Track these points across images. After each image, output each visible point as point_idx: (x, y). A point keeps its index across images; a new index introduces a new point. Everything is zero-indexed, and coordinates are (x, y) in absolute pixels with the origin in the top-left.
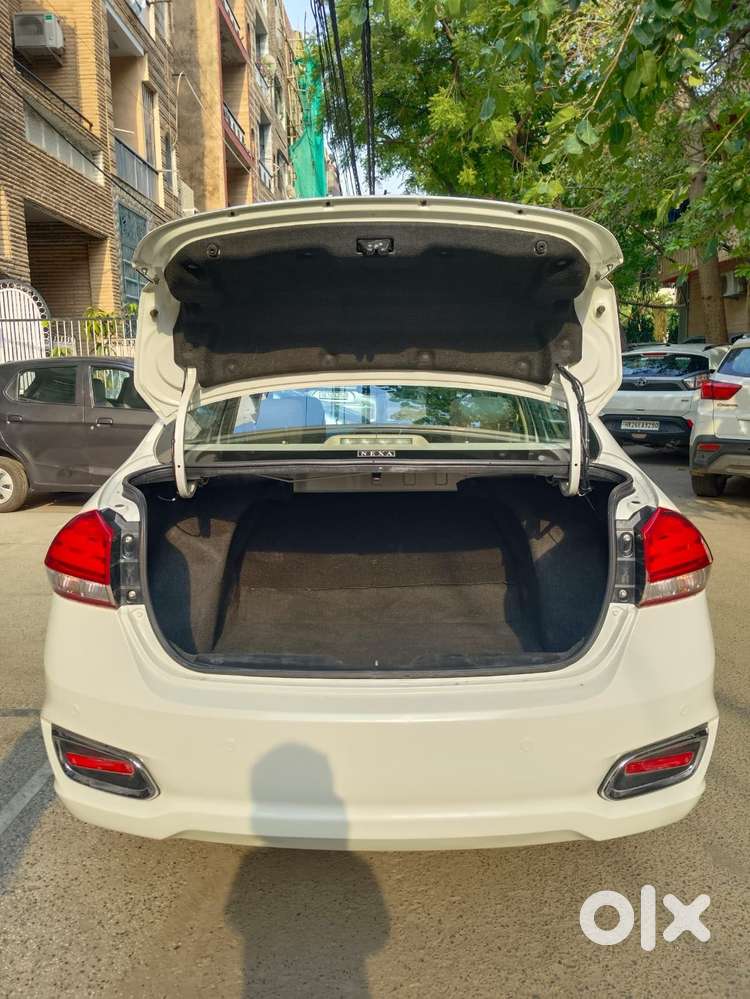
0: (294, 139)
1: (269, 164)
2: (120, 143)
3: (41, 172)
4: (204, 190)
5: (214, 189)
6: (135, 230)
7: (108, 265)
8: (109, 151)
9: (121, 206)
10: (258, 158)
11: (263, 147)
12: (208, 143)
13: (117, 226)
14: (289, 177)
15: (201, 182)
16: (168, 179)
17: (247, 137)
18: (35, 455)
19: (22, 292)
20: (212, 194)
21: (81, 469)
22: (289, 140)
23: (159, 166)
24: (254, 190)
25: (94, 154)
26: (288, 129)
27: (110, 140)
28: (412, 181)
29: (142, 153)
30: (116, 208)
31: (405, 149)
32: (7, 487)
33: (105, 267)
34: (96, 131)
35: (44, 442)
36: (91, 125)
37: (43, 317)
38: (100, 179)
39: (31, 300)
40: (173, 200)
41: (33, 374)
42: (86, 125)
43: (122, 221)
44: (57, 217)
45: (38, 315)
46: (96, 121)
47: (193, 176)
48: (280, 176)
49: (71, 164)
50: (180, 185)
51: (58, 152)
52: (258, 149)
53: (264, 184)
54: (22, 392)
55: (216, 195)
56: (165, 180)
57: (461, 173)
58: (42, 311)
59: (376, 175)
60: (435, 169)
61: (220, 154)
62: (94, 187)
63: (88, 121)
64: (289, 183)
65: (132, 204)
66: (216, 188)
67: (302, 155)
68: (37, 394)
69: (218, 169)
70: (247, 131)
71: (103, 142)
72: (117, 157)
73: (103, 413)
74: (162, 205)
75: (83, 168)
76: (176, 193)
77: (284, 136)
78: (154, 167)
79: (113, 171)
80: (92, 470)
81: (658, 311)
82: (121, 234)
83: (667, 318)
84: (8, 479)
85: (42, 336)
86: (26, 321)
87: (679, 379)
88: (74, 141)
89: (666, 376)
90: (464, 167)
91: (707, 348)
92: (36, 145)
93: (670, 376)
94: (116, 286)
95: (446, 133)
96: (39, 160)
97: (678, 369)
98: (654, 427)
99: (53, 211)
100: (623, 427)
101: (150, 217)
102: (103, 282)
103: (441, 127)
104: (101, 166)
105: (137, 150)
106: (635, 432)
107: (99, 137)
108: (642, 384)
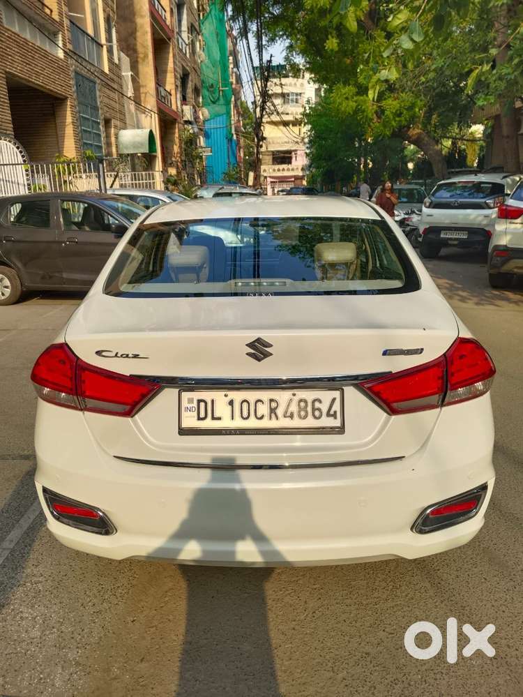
0: (203, 14)
1: (185, 35)
2: (74, 24)
3: (16, 50)
4: (137, 57)
5: (145, 56)
6: (87, 90)
7: (69, 119)
8: (66, 32)
9: (77, 73)
10: (176, 30)
11: (180, 21)
12: (139, 21)
13: (74, 89)
14: (200, 45)
15: (135, 51)
16: (110, 51)
17: (168, 15)
18: (25, 265)
19: (8, 143)
20: (144, 60)
21: (57, 274)
22: (199, 15)
23: (103, 41)
24: (174, 56)
25: (55, 34)
26: (198, 7)
27: (66, 22)
28: (291, 48)
29: (90, 31)
30: (73, 75)
31: (285, 24)
32: (6, 287)
33: (67, 121)
34: (56, 16)
35: (30, 256)
36: (51, 11)
37: (25, 161)
38: (61, 54)
39: (15, 149)
40: (115, 67)
41: (20, 205)
42: (48, 11)
43: (78, 85)
44: (31, 84)
45: (20, 160)
46: (55, 7)
47: (129, 46)
48: (193, 44)
49: (38, 43)
50: (119, 55)
51: (28, 34)
52: (176, 24)
53: (181, 50)
54: (12, 219)
55: (146, 61)
56: (108, 51)
57: (327, 41)
58: (23, 156)
59: (264, 43)
60: (308, 37)
61: (148, 29)
62: (55, 60)
63: (50, 9)
64: (200, 48)
65: (84, 72)
66: (146, 56)
67: (208, 28)
68: (24, 219)
69: (147, 40)
70: (168, 9)
71: (61, 24)
72: (72, 36)
73: (70, 234)
74: (106, 70)
75: (47, 47)
76: (116, 61)
77: (195, 12)
78: (99, 41)
79: (69, 46)
81: (470, 143)
82: (78, 94)
83: (477, 148)
84: (7, 282)
85: (24, 175)
86: (13, 165)
87: (483, 200)
88: (40, 25)
89: (473, 198)
90: (330, 37)
91: (505, 177)
92: (11, 29)
93: (476, 198)
94: (76, 135)
95: (316, 11)
96: (15, 41)
97: (483, 193)
98: (464, 236)
99: (26, 80)
100: (442, 236)
101: (98, 81)
102: (66, 132)
103: (312, 6)
104: (60, 43)
105: (86, 29)
106: (451, 239)
107: (58, 20)
108: (456, 204)
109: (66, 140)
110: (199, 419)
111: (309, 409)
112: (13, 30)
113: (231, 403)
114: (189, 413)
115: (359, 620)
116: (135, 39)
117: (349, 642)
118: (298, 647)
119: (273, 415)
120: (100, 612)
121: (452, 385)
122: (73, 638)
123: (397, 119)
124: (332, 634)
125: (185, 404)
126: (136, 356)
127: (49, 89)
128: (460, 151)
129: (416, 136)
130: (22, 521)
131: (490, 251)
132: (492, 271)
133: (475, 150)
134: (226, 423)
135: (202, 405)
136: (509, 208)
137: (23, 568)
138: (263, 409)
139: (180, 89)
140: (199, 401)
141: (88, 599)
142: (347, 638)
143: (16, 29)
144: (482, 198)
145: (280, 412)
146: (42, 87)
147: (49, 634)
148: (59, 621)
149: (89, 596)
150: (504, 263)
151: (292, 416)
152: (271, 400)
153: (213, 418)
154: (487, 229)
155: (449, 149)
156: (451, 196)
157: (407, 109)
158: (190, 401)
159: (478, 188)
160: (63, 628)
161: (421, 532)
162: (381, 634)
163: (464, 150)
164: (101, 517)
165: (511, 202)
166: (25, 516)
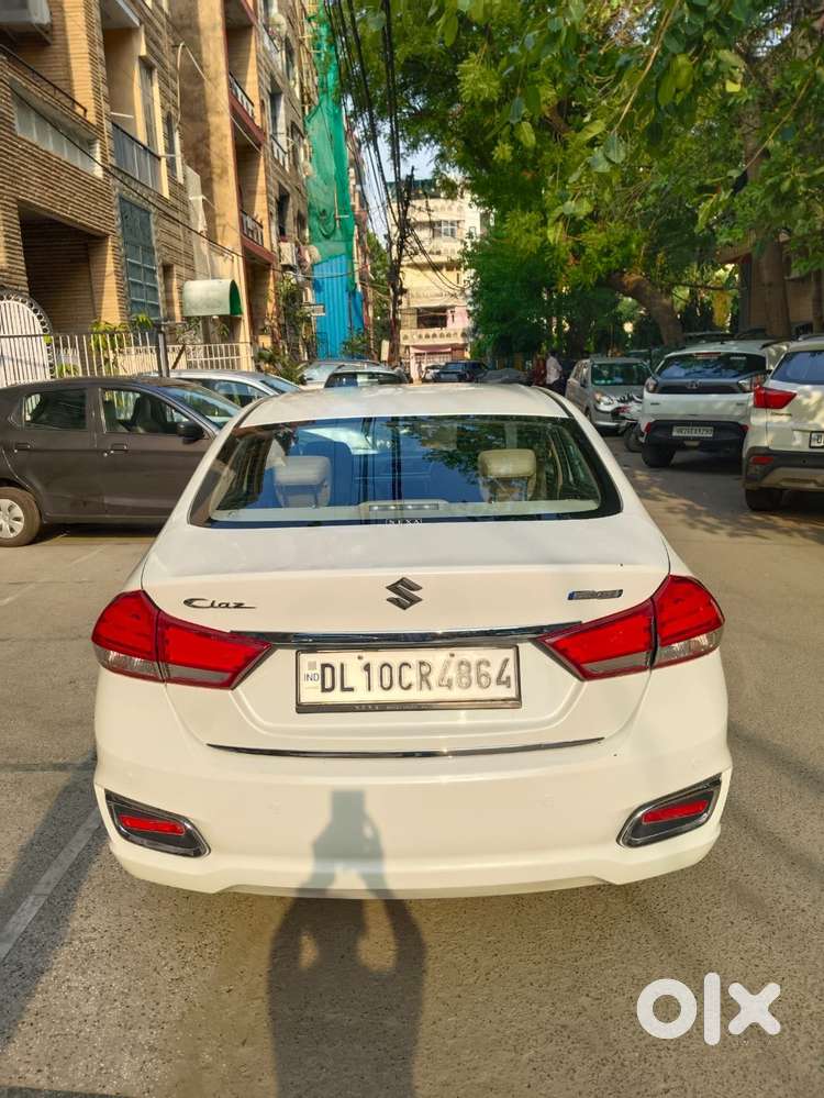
0: (310, 108)
1: (282, 139)
2: (118, 127)
3: (34, 168)
4: (211, 173)
5: (222, 172)
6: (138, 224)
7: (110, 266)
8: (106, 140)
9: (122, 199)
10: (269, 132)
11: (274, 119)
12: (213, 119)
13: (118, 222)
14: (305, 152)
15: (207, 163)
16: (171, 165)
17: (257, 111)
18: (46, 485)
19: (21, 305)
20: (221, 177)
21: (96, 500)
22: (303, 109)
23: (161, 151)
24: (267, 170)
25: (90, 143)
26: (302, 97)
27: (107, 126)
28: (442, 157)
29: (142, 137)
30: (116, 202)
31: (433, 123)
32: (18, 519)
33: (107, 269)
34: (91, 118)
35: (54, 471)
36: (85, 111)
37: (45, 330)
38: (98, 172)
39: (32, 314)
40: (179, 189)
41: (38, 396)
42: (79, 111)
43: (124, 216)
44: (53, 217)
45: (39, 329)
46: (90, 104)
47: (198, 157)
48: (295, 151)
49: (65, 157)
50: (184, 170)
51: (51, 144)
52: (269, 122)
53: (277, 162)
54: (28, 418)
55: (226, 178)
56: (168, 166)
57: (497, 149)
58: (43, 324)
59: (402, 151)
60: (467, 142)
61: (228, 131)
62: (89, 182)
63: (82, 107)
64: (306, 157)
65: (133, 198)
66: (224, 171)
67: (318, 128)
68: (44, 416)
69: (225, 148)
70: (257, 102)
71: (100, 129)
72: (115, 146)
73: (115, 439)
74: (166, 194)
75: (78, 161)
76: (180, 180)
77: (298, 105)
78: (155, 152)
79: (112, 161)
80: (106, 501)
81: (718, 292)
82: (123, 229)
83: (729, 300)
84: (18, 512)
85: (45, 352)
86: (27, 336)
87: (735, 380)
88: (69, 130)
89: (721, 376)
90: (499, 142)
91: (764, 346)
92: (27, 138)
93: (725, 377)
94: (120, 289)
95: (477, 104)
96: (33, 155)
97: (734, 368)
98: (707, 434)
99: (48, 211)
100: (675, 434)
101: (154, 210)
102: (106, 286)
103: (472, 98)
104: (98, 157)
105: (136, 133)
106: (688, 439)
107: (95, 123)
108: (694, 387)
109: (105, 298)
110: (324, 690)
111: (473, 674)
112: (30, 140)
113: (367, 668)
114: (310, 683)
115: (552, 982)
116: (208, 146)
117: (538, 1012)
118: (466, 1020)
119: (424, 685)
120: (181, 979)
121: (663, 640)
122: (143, 1014)
123: (605, 260)
124: (515, 1001)
125: (304, 670)
126: (239, 606)
127: (81, 224)
128: (703, 304)
129: (634, 285)
130: (61, 856)
131: (744, 456)
132: (750, 486)
133: (725, 303)
134: (360, 696)
135: (328, 670)
136: (769, 393)
137: (67, 920)
138: (411, 676)
139: (275, 218)
140: (324, 666)
141: (163, 963)
142: (534, 1007)
143: (34, 138)
144: (734, 377)
145: (433, 679)
146: (71, 220)
147: (110, 1009)
148: (123, 992)
149: (164, 958)
150: (765, 474)
151: (449, 686)
152: (422, 663)
153: (343, 689)
154: (741, 422)
155: (686, 301)
156: (687, 375)
157: (619, 246)
158: (312, 666)
159: (726, 362)
160: (129, 1001)
161: (631, 844)
162: (584, 1001)
163: (710, 303)
164: (188, 831)
165: (773, 384)
166: (66, 850)
